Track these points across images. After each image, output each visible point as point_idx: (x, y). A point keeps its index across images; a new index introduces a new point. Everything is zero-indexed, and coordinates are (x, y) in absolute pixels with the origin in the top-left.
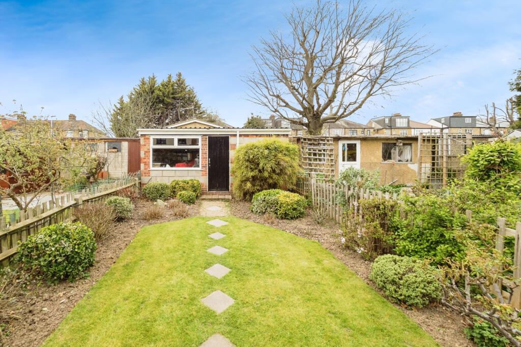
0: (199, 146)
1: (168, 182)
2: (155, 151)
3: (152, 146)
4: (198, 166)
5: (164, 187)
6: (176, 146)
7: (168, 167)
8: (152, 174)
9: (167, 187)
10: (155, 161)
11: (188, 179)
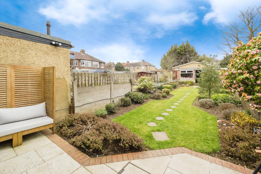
0: (193, 73)
1: (185, 81)
2: (181, 74)
3: (180, 73)
4: (193, 78)
5: (184, 82)
6: (187, 73)
7: (184, 78)
8: (180, 79)
9: (185, 82)
10: (181, 76)
11: (189, 81)
